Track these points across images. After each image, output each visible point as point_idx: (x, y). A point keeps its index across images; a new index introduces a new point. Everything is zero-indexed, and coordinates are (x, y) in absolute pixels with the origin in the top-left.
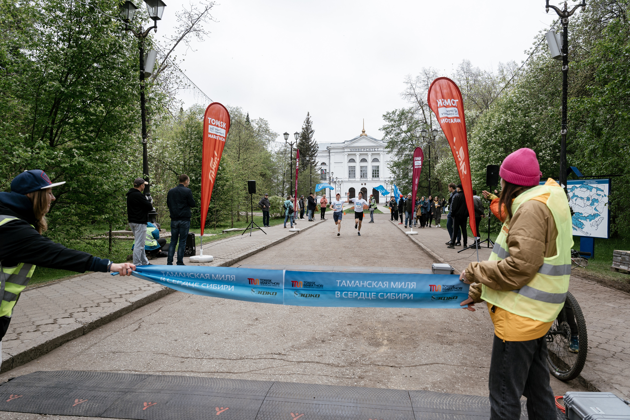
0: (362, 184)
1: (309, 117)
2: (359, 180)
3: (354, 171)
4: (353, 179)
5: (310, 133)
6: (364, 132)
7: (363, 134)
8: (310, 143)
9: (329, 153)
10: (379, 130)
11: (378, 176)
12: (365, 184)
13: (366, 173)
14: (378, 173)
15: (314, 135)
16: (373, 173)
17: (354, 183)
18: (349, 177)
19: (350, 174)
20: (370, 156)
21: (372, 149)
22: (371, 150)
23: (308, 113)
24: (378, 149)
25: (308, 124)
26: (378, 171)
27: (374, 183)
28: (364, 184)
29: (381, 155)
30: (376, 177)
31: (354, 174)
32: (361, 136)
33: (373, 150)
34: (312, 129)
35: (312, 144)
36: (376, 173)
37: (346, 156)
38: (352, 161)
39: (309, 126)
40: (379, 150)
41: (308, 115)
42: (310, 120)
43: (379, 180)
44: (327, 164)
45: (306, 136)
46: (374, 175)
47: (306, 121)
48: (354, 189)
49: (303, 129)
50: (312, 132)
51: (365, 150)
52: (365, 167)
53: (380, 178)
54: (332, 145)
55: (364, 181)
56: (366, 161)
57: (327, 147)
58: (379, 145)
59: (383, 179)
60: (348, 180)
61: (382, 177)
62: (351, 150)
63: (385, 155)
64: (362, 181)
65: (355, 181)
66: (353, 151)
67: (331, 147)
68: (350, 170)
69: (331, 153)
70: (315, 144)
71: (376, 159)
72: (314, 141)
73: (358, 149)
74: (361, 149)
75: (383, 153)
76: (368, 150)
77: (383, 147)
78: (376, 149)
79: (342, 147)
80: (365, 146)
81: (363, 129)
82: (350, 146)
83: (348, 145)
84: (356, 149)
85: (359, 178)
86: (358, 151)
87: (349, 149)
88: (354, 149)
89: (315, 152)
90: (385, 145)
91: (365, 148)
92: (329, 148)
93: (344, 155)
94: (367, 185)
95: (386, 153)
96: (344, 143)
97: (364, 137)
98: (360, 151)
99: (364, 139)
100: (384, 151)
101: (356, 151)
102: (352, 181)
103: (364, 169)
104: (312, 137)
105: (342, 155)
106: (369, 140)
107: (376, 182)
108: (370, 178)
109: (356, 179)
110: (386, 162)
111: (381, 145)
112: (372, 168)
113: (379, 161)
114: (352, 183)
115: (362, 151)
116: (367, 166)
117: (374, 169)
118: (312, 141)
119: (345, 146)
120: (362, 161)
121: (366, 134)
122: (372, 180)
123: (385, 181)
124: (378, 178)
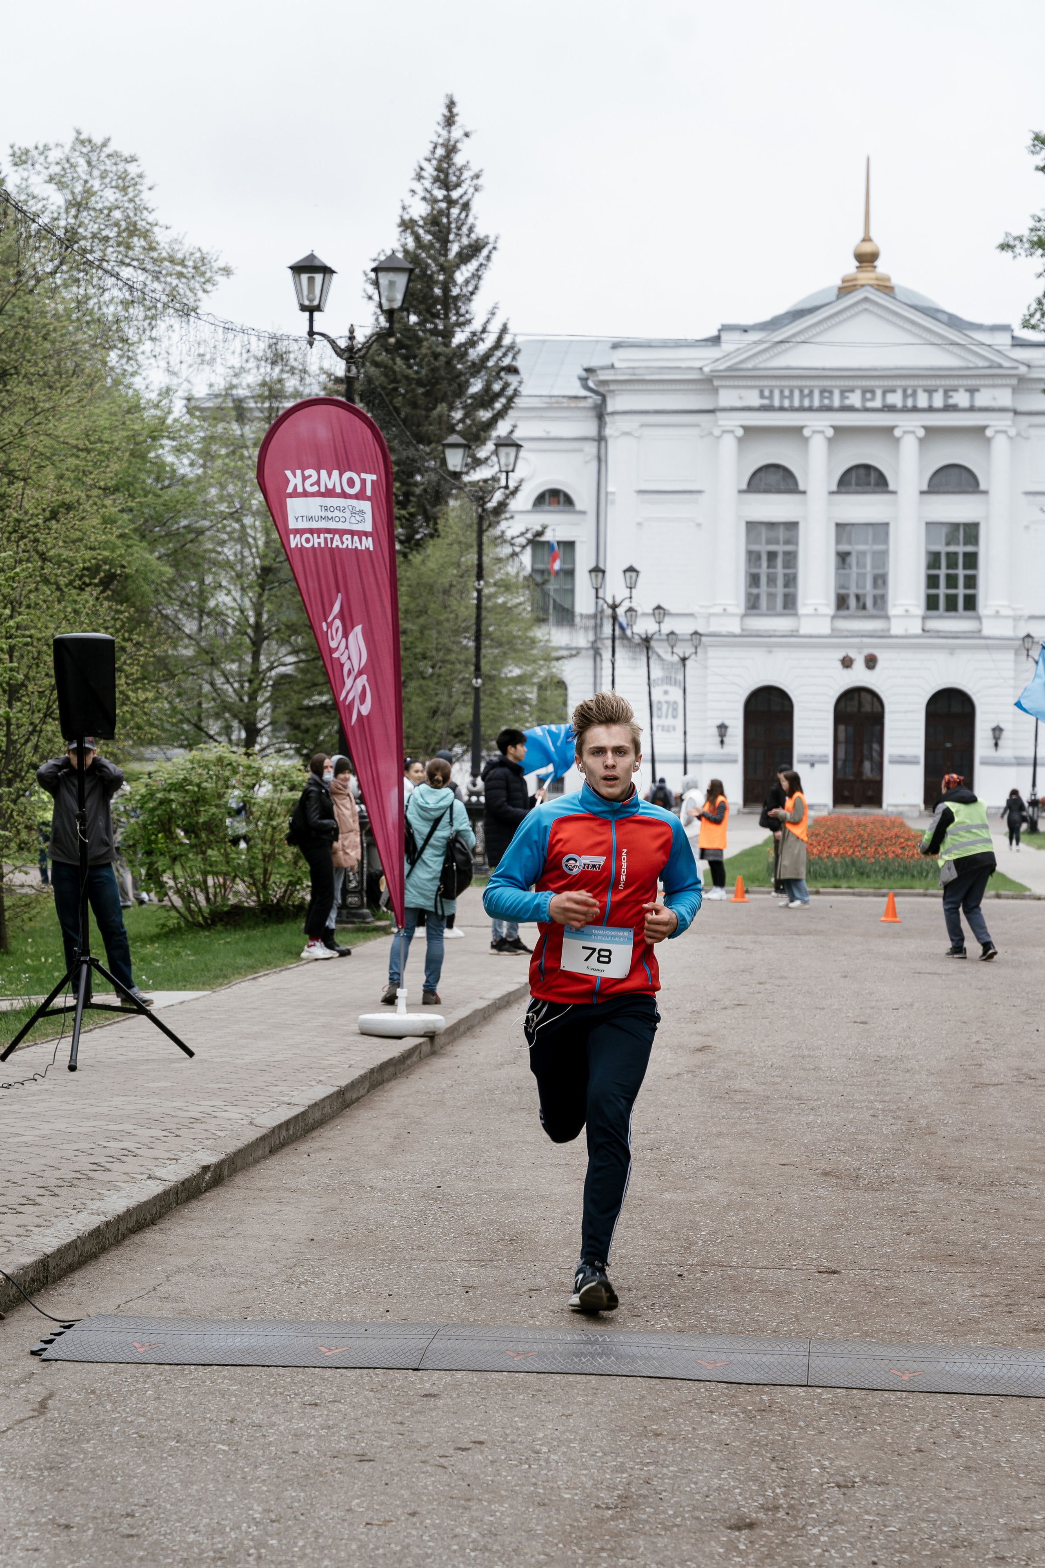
0: (847, 663)
1: (456, 133)
2: (823, 627)
3: (791, 559)
4: (781, 624)
5: (465, 257)
6: (866, 259)
7: (865, 277)
8: (460, 337)
9: (600, 414)
10: (1005, 247)
11: (971, 603)
12: (871, 662)
13: (881, 580)
14: (971, 582)
15: (488, 277)
16: (932, 581)
17: (781, 655)
18: (753, 605)
19: (754, 580)
20: (909, 446)
21: (930, 391)
22: (922, 401)
23: (451, 105)
24: (972, 391)
25: (447, 186)
26: (971, 560)
27: (941, 657)
28: (859, 663)
29: (1000, 445)
30: (951, 604)
31: (791, 581)
32: (847, 288)
33: (938, 401)
34: (480, 232)
35: (472, 343)
36: (952, 582)
37: (729, 444)
38: (773, 478)
39: (451, 202)
40: (981, 400)
41: (449, 121)
42: (459, 159)
43: (977, 634)
44: (583, 499)
45: (430, 281)
46: (942, 591)
47: (430, 170)
48: (783, 695)
49: (407, 225)
50: (474, 249)
51: (877, 403)
52: (870, 531)
53: (989, 617)
54: (621, 353)
55: (863, 636)
56: (877, 484)
57: (584, 374)
58: (986, 364)
59: (1010, 623)
60: (737, 630)
61: (1004, 612)
62: (771, 397)
63: (1027, 438)
64: (846, 634)
65: (794, 634)
66: (782, 409)
67: (612, 371)
68: (755, 548)
69: (617, 418)
70: (498, 345)
71: (956, 471)
72: (488, 321)
73: (822, 392)
74: (842, 392)
75: (1009, 423)
76: (895, 399)
77: (1014, 382)
78: (956, 390)
79: (698, 371)
80: (876, 369)
81: (867, 239)
82: (762, 365)
83: (742, 362)
84: (806, 392)
85: (825, 615)
86: (816, 403)
87: (756, 393)
88: (792, 392)
89: (498, 406)
90: (1029, 366)
91: (879, 387)
92: (603, 376)
93: (711, 434)
94: (880, 665)
95: (1031, 426)
96: (716, 340)
97: (866, 299)
98: (837, 403)
99: (865, 318)
100: (1016, 412)
101: (806, 403)
102: (770, 636)
103: (866, 543)
104: (472, 293)
105: (695, 431)
106: (908, 326)
107: (952, 650)
108: (907, 614)
109: (803, 620)
110: (1031, 498)
111: (1000, 367)
112: (929, 540)
113: (982, 487)
114: (770, 652)
115: (851, 409)
116: (887, 524)
117: (943, 549)
118: (476, 326)
119: (722, 367)
120: (849, 484)
121: (889, 280)
122: (925, 631)
123: (1019, 642)
124: (970, 613)
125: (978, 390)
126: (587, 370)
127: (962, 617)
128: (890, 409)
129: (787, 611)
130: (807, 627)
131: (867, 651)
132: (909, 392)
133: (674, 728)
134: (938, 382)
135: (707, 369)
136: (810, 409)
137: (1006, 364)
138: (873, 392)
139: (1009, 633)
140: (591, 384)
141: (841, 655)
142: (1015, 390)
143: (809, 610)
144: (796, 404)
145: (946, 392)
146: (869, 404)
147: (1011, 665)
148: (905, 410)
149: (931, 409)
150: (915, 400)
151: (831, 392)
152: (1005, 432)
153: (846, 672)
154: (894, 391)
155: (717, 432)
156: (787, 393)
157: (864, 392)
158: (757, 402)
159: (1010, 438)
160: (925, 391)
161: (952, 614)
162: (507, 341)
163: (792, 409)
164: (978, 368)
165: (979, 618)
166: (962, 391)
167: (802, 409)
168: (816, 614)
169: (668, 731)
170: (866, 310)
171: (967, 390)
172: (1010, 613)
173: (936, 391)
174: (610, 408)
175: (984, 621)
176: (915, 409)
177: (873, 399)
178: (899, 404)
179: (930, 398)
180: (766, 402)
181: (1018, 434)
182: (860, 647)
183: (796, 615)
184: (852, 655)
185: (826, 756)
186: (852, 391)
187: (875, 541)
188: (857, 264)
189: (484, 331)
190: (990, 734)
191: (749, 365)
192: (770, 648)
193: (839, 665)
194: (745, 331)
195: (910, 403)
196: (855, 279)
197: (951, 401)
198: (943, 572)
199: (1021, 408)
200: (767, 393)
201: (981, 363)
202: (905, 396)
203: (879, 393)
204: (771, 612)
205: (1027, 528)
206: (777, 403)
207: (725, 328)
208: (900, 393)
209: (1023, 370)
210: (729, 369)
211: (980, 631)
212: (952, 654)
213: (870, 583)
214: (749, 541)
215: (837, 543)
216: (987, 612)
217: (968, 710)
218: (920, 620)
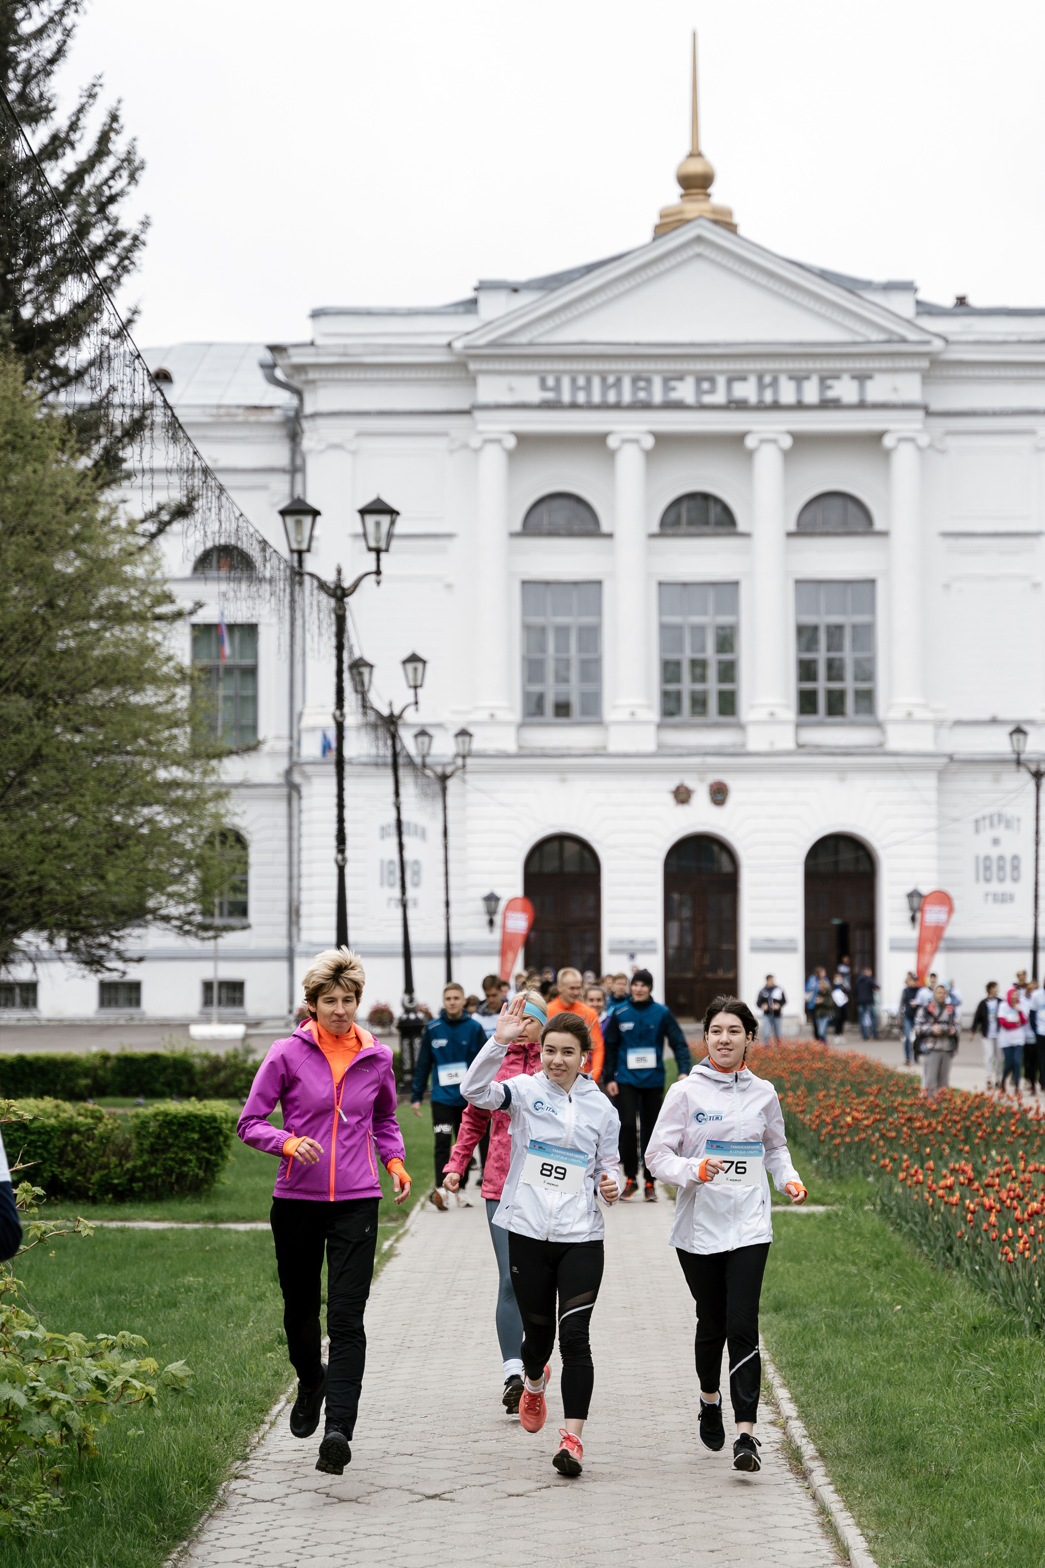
0: (682, 795)
2: (645, 740)
3: (591, 637)
4: (579, 737)
6: (695, 183)
7: (693, 208)
11: (865, 703)
12: (719, 794)
13: (729, 669)
14: (865, 669)
16: (806, 671)
17: (581, 784)
18: (534, 709)
19: (537, 669)
20: (768, 462)
21: (799, 379)
22: (787, 393)
24: (862, 378)
26: (864, 636)
27: (824, 787)
28: (701, 796)
29: (903, 461)
30: (836, 707)
31: (591, 671)
32: (669, 226)
33: (811, 394)
35: (51, 151)
36: (835, 669)
37: (494, 460)
38: (560, 513)
40: (877, 391)
43: (878, 750)
44: (269, 558)
46: (822, 684)
48: (584, 847)
51: (719, 397)
52: (711, 593)
53: (896, 722)
54: (327, 324)
55: (706, 754)
56: (719, 523)
57: (268, 357)
58: (882, 337)
59: (929, 730)
60: (512, 748)
61: (919, 714)
62: (557, 388)
63: (943, 452)
64: (677, 751)
65: (600, 753)
66: (574, 406)
67: (311, 350)
68: (538, 620)
69: (320, 422)
70: (102, 151)
71: (837, 502)
72: (81, 110)
73: (635, 380)
74: (666, 381)
75: (918, 426)
76: (746, 391)
77: (925, 364)
78: (837, 377)
79: (445, 350)
80: (716, 345)
81: (695, 154)
82: (543, 340)
83: (512, 333)
84: (611, 380)
85: (647, 723)
86: (627, 398)
87: (534, 381)
88: (589, 381)
89: (102, 270)
90: (947, 341)
91: (721, 372)
92: (297, 358)
93: (465, 446)
94: (733, 798)
95: (949, 433)
96: (471, 305)
97: (699, 239)
98: (658, 397)
99: (698, 267)
100: (929, 413)
101: (612, 397)
102: (563, 756)
103: (705, 612)
104: (52, 61)
105: (441, 444)
106: (763, 280)
107: (842, 773)
108: (772, 719)
109: (613, 730)
110: (951, 542)
111: (904, 340)
112: (800, 607)
113: (878, 525)
114: (563, 780)
115: (679, 406)
116: (736, 584)
117: (824, 619)
118: (59, 121)
119: (482, 341)
120: (677, 522)
121: (730, 213)
122: (800, 746)
123: (945, 760)
124: (863, 718)
125: (870, 377)
126: (275, 349)
127: (853, 724)
128: (740, 405)
129: (587, 719)
130: (619, 740)
131: (713, 778)
132: (767, 379)
133: (415, 903)
134: (810, 365)
135: (458, 345)
136: (617, 406)
137: (912, 336)
138: (712, 380)
139: (928, 746)
140: (279, 374)
141: (673, 785)
142: (927, 378)
143: (623, 715)
144: (596, 398)
145: (822, 380)
146: (707, 399)
147: (933, 795)
148: (761, 407)
149: (800, 406)
150: (776, 392)
151: (649, 381)
152: (911, 440)
153: (682, 809)
154: (744, 379)
155: (475, 442)
156: (581, 381)
157: (700, 379)
158: (535, 395)
159: (920, 449)
160: (791, 378)
161: (838, 719)
162: (119, 145)
163: (590, 406)
164: (869, 342)
165: (879, 725)
166: (846, 378)
167: (604, 406)
168: (633, 721)
170: (699, 255)
171: (854, 377)
172: (928, 715)
173: (807, 378)
174: (308, 409)
175: (890, 729)
176: (776, 406)
177: (712, 391)
178: (753, 399)
179: (799, 390)
180: (550, 396)
181: (931, 446)
182: (701, 771)
183: (600, 723)
184: (690, 782)
185: (653, 942)
186: (681, 378)
187: (719, 611)
188: (679, 190)
189: (73, 127)
190: (904, 903)
191: (524, 338)
192: (563, 773)
193: (670, 799)
194: (515, 290)
195: (768, 397)
196: (681, 212)
197: (831, 394)
198: (821, 656)
199: (935, 406)
200: (551, 382)
201: (875, 336)
202: (761, 387)
203: (721, 381)
204: (562, 720)
205: (947, 587)
206: (566, 398)
207: (483, 287)
208: (753, 381)
209: (937, 345)
210: (492, 344)
211: (881, 745)
212: (842, 780)
213: (712, 672)
214: (526, 610)
215: (661, 612)
216: (893, 714)
217: (863, 867)
218: (790, 730)
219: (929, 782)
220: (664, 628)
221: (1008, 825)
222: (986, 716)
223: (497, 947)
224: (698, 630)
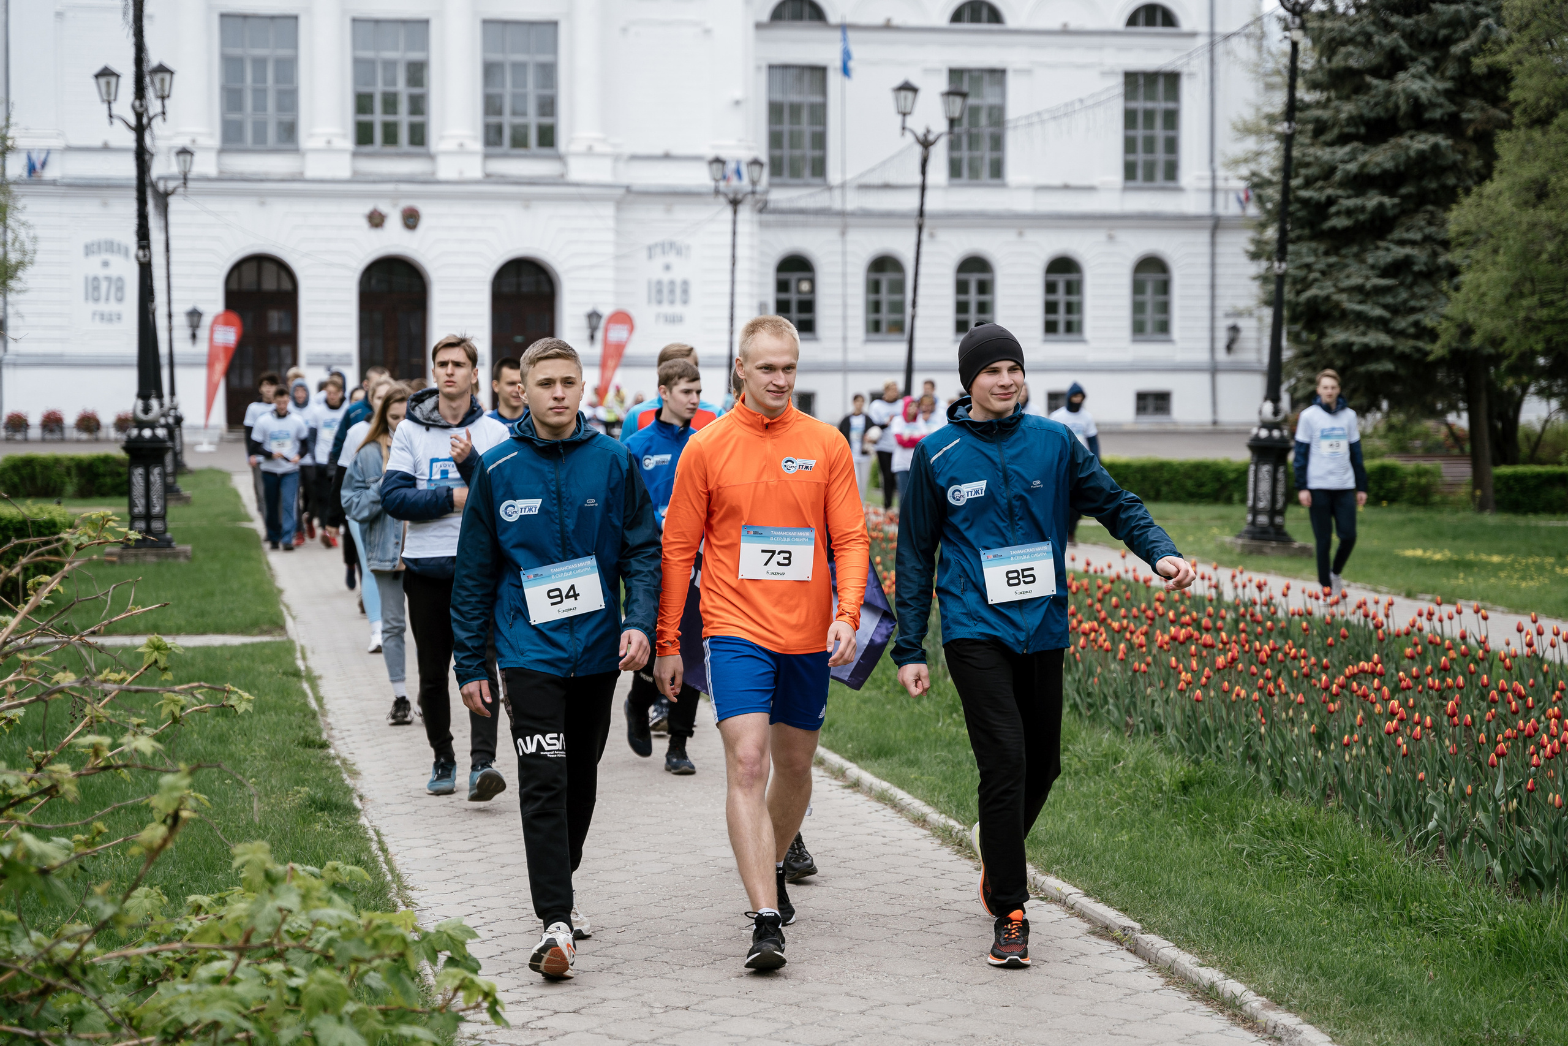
0: (376, 220)
2: (341, 167)
3: (287, 68)
4: (276, 164)
11: (547, 137)
12: (411, 219)
13: (421, 102)
14: (547, 106)
16: (492, 105)
17: (279, 209)
18: (232, 136)
19: (234, 100)
26: (547, 74)
27: (510, 213)
28: (394, 221)
30: (519, 139)
31: (289, 101)
36: (522, 104)
43: (560, 181)
46: (507, 118)
48: (283, 268)
52: (402, 30)
53: (577, 155)
55: (398, 181)
59: (608, 163)
60: (212, 172)
61: (599, 148)
64: (373, 178)
65: (297, 178)
68: (237, 51)
85: (341, 151)
94: (424, 223)
102: (262, 181)
103: (396, 49)
107: (527, 201)
108: (462, 150)
109: (310, 159)
112: (486, 46)
114: (263, 204)
116: (426, 22)
117: (509, 57)
122: (488, 176)
123: (622, 191)
124: (546, 151)
127: (535, 157)
129: (283, 147)
130: (315, 167)
131: (405, 204)
133: (119, 317)
139: (606, 177)
141: (367, 208)
143: (319, 143)
147: (611, 223)
153: (376, 234)
161: (521, 151)
165: (560, 158)
168: (329, 149)
169: (110, 320)
172: (608, 149)
175: (569, 161)
182: (394, 197)
183: (296, 150)
184: (384, 207)
185: (348, 356)
187: (410, 47)
190: (583, 323)
192: (262, 197)
193: (364, 223)
198: (507, 91)
204: (260, 146)
205: (624, 30)
211: (562, 176)
212: (527, 207)
213: (403, 106)
214: (224, 42)
215: (355, 47)
216: (575, 148)
217: (545, 288)
218: (478, 160)
219: (608, 211)
220: (357, 62)
221: (679, 252)
222: (659, 151)
223: (204, 360)
224: (390, 65)
